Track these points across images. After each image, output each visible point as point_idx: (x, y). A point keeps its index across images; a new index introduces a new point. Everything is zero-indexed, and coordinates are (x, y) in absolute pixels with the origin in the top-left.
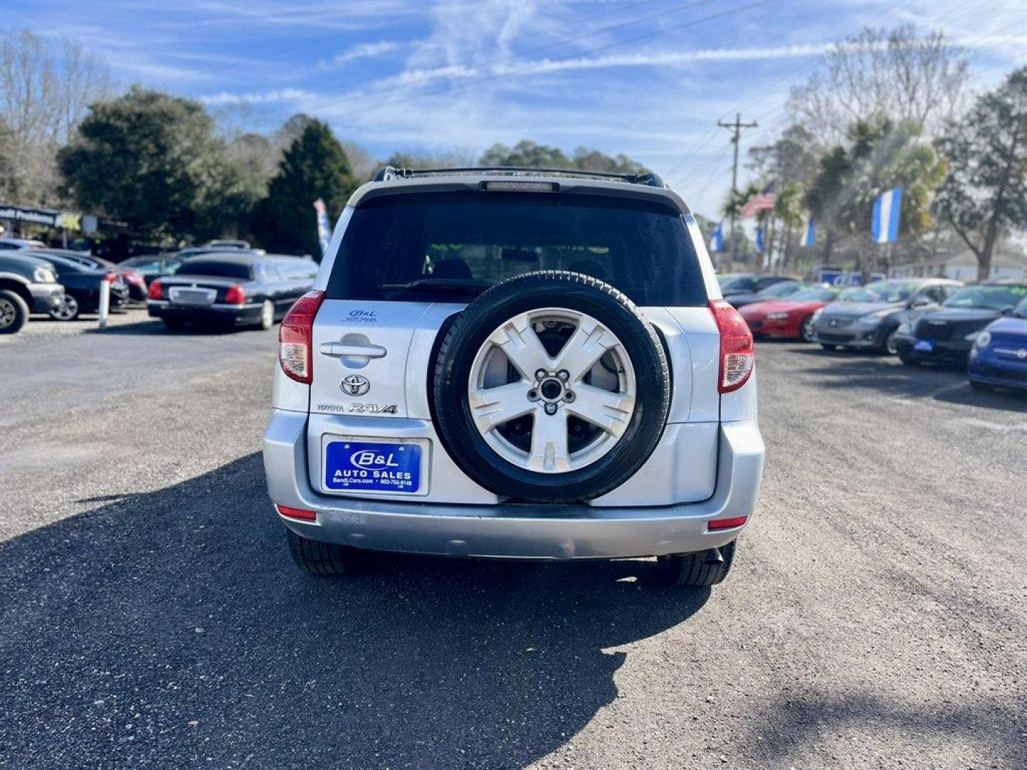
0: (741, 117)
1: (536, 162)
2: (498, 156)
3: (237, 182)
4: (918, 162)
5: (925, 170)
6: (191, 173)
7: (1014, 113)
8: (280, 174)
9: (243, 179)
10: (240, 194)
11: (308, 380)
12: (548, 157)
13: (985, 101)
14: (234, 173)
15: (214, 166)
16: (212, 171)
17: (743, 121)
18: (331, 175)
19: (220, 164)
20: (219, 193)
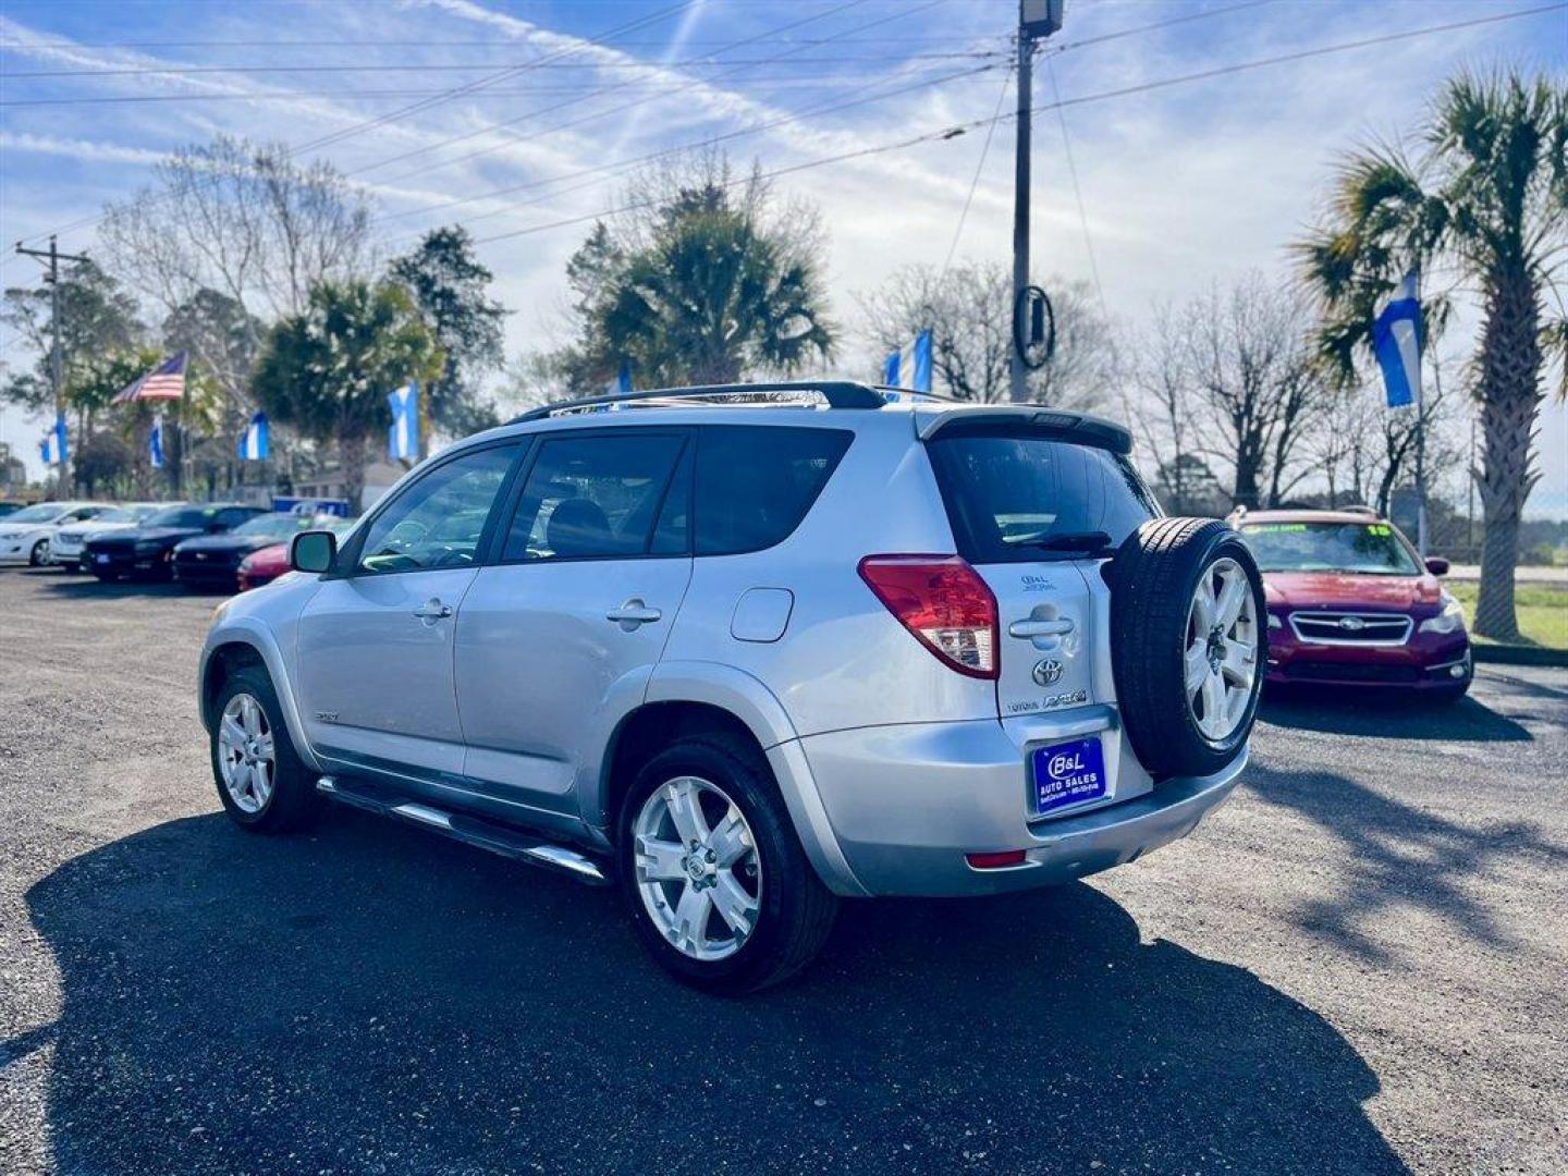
0: (58, 242)
4: (408, 348)
5: (420, 360)
7: (437, 288)
11: (994, 675)
13: (398, 267)
17: (59, 251)
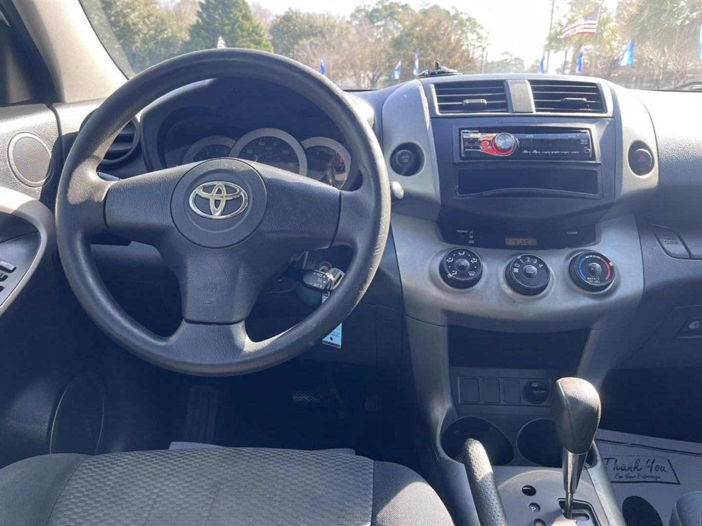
1: (391, 14)
2: (364, 10)
3: (166, 29)
6: (130, 22)
8: (198, 21)
9: (170, 26)
10: (169, 39)
12: (400, 10)
14: (163, 22)
15: (148, 17)
16: (146, 20)
18: (237, 20)
19: (152, 15)
20: (153, 38)
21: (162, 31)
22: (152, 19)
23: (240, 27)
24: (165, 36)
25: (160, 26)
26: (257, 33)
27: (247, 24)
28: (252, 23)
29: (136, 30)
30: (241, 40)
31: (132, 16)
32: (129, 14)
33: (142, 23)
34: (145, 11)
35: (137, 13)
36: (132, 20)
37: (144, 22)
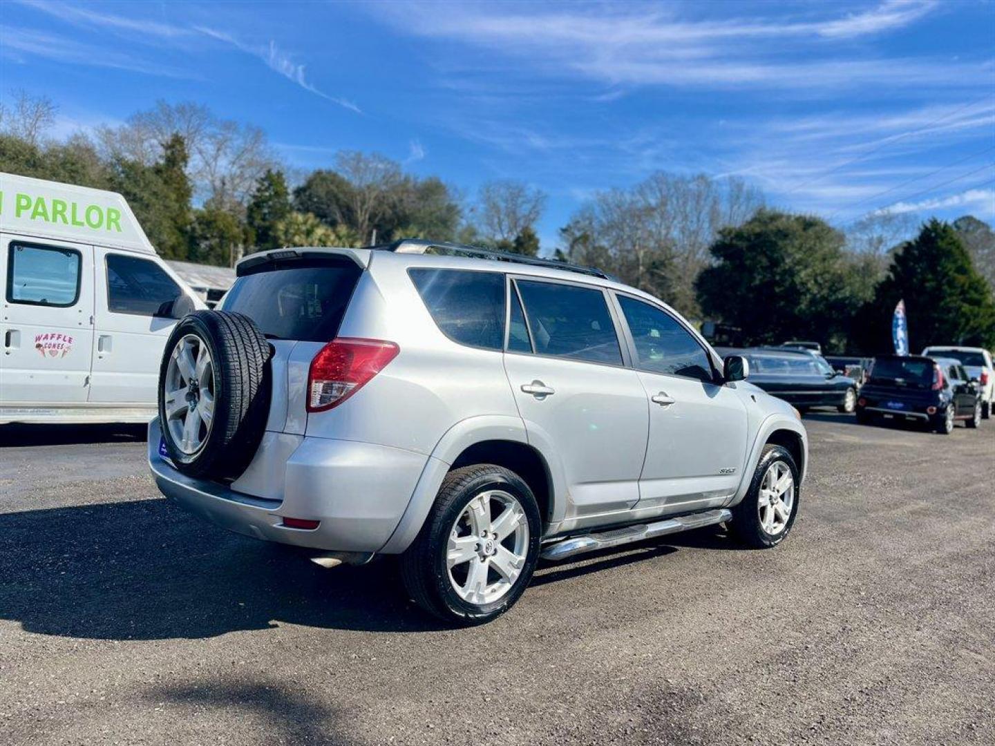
3: (843, 288)
6: (798, 282)
9: (850, 284)
10: (845, 299)
14: (840, 280)
16: (819, 279)
18: (946, 274)
19: (828, 272)
20: (825, 299)
21: (838, 290)
22: (827, 276)
23: (951, 283)
24: (840, 296)
25: (836, 284)
26: (976, 290)
27: (961, 279)
28: (970, 277)
29: (804, 290)
30: (948, 299)
31: (803, 274)
32: (799, 271)
33: (813, 282)
34: (819, 267)
35: (809, 270)
36: (801, 278)
37: (816, 281)
